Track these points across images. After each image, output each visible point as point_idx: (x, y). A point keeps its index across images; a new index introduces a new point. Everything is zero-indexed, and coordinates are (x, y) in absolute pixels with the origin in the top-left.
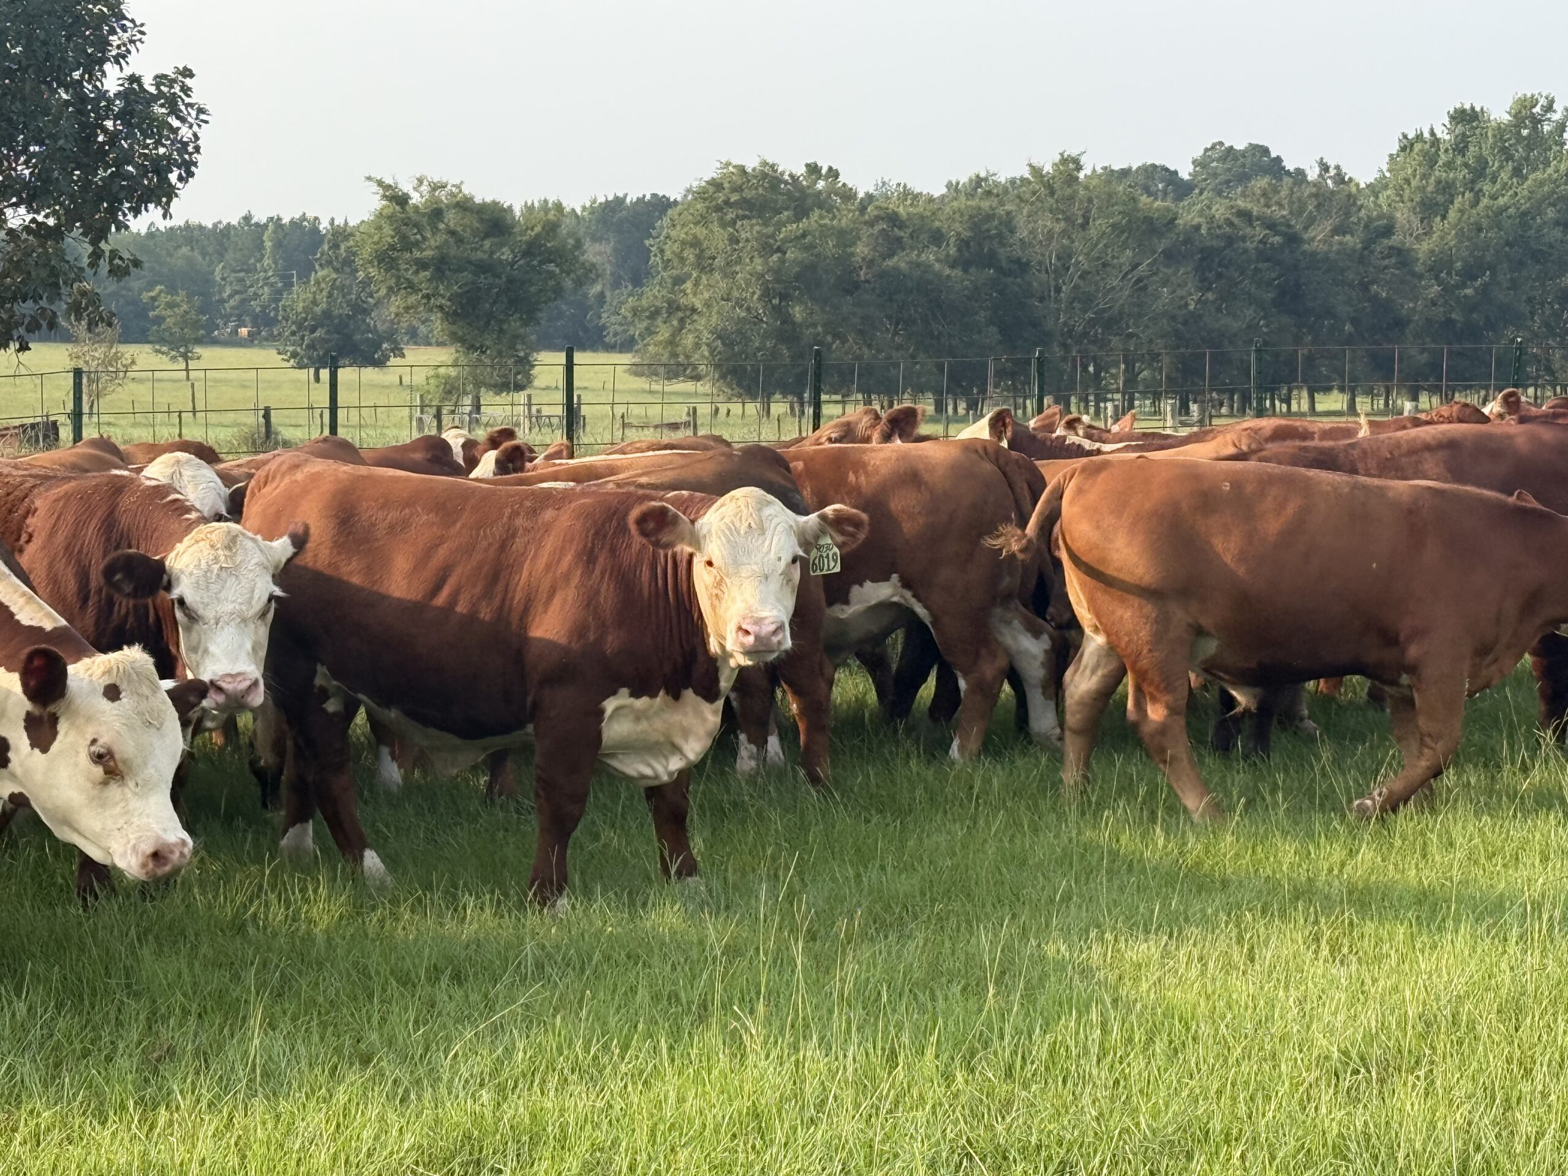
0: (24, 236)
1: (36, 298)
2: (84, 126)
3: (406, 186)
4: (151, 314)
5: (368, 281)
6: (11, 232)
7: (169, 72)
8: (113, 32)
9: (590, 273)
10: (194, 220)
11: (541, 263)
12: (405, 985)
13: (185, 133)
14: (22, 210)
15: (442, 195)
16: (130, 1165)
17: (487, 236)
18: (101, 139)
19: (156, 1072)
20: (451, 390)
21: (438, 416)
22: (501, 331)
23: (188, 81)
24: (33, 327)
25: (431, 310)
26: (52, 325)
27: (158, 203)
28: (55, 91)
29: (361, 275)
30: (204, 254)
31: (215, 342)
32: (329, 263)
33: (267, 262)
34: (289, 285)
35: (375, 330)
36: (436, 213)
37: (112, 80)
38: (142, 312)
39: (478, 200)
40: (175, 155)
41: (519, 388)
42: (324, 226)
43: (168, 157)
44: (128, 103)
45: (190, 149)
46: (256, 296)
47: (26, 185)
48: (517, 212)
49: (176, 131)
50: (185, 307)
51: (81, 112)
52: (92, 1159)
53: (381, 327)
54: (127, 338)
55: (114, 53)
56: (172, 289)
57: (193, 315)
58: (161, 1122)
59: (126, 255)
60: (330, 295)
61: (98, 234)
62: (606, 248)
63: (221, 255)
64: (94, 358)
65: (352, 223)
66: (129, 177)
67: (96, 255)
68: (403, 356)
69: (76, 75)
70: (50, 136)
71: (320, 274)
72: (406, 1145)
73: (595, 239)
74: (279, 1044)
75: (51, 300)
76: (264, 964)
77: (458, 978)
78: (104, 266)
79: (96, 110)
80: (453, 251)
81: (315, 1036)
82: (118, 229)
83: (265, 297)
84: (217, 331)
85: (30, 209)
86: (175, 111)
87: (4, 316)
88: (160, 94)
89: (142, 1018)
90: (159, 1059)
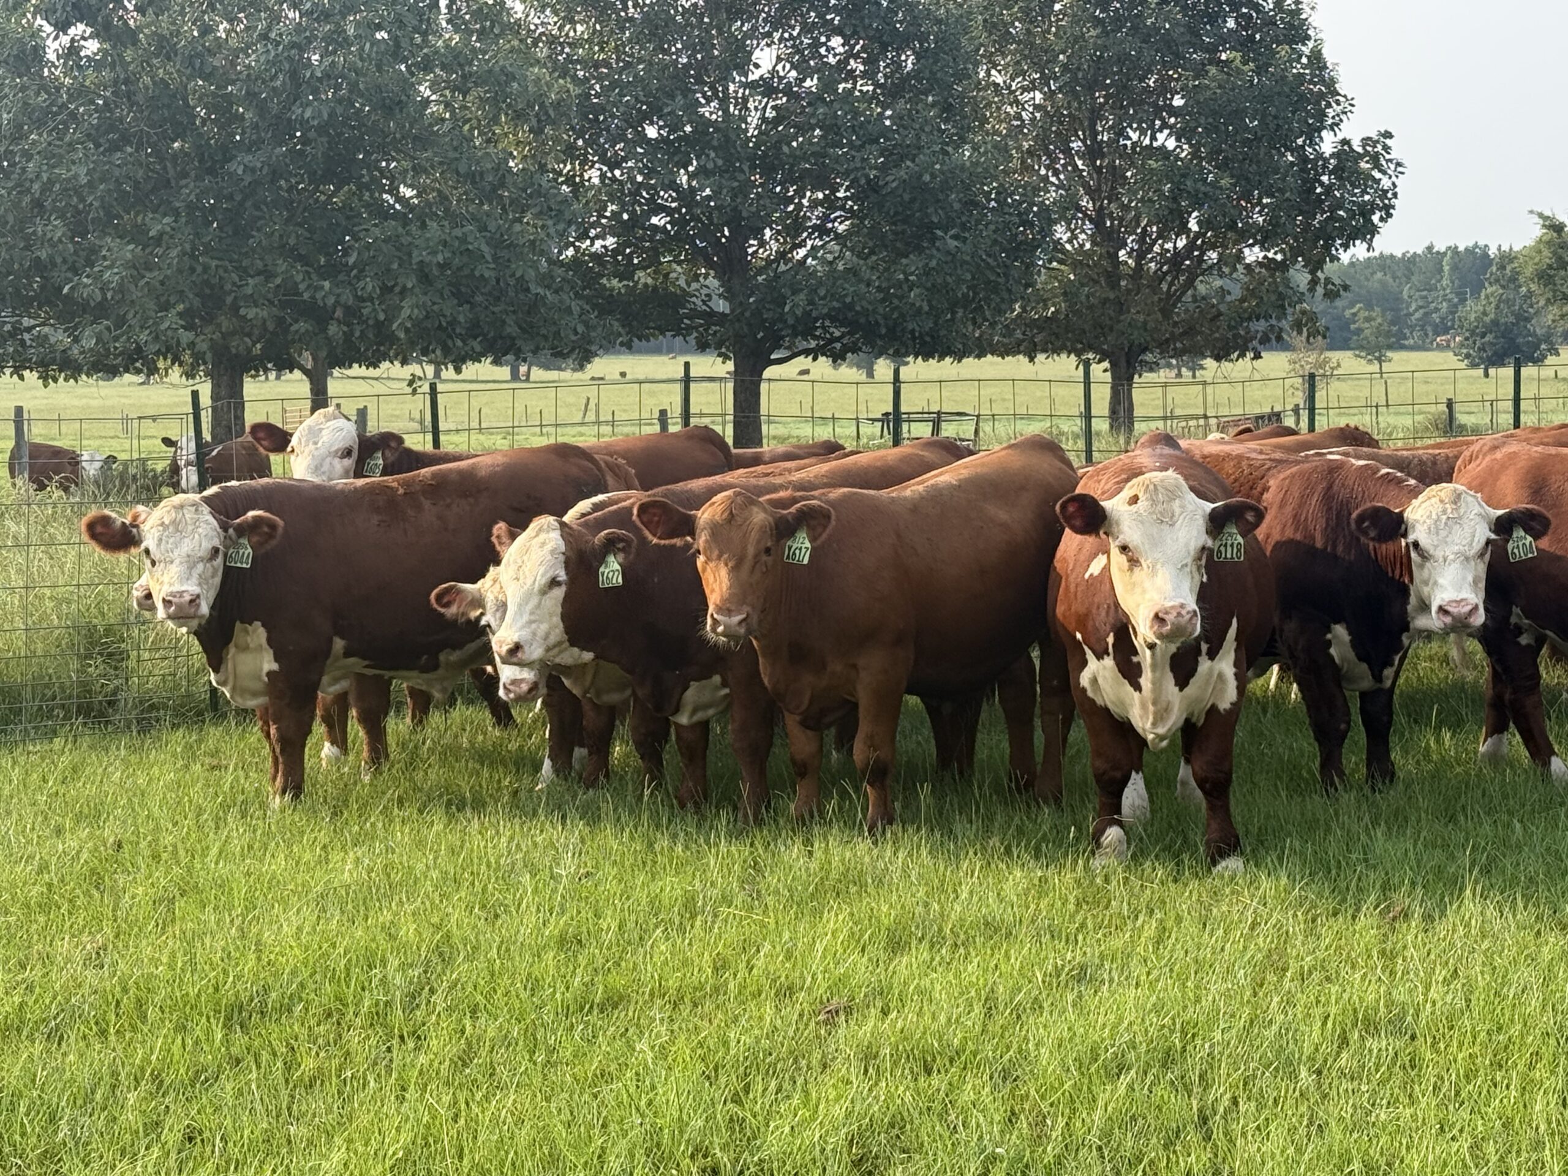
0: (1257, 269)
1: (1268, 316)
2: (1305, 181)
3: (1562, 217)
4: (1352, 327)
5: (1530, 293)
6: (1248, 267)
7: (1373, 135)
8: (1329, 105)
10: (1387, 252)
13: (1386, 183)
14: (1256, 249)
18: (1319, 190)
19: (1393, 929)
23: (1388, 142)
24: (1265, 341)
26: (1279, 338)
27: (1364, 240)
28: (1283, 155)
29: (1524, 289)
30: (1394, 278)
31: (1403, 348)
32: (1497, 281)
33: (1444, 283)
34: (1463, 301)
35: (1534, 335)
37: (1328, 144)
38: (1345, 325)
40: (1378, 201)
42: (1493, 252)
43: (1372, 203)
44: (1340, 161)
45: (1389, 195)
46: (1437, 310)
47: (1260, 229)
49: (1378, 181)
50: (1379, 320)
51: (1304, 170)
53: (1540, 331)
54: (1333, 346)
55: (1330, 121)
56: (1369, 306)
57: (1385, 327)
59: (1337, 282)
60: (1497, 307)
61: (1314, 266)
63: (1409, 279)
64: (1308, 363)
65: (1517, 248)
66: (1341, 219)
67: (1314, 282)
68: (1558, 354)
69: (1300, 141)
70: (1279, 190)
71: (1489, 290)
75: (1279, 319)
78: (1320, 290)
79: (1315, 168)
81: (1520, 905)
82: (1331, 261)
83: (1444, 310)
84: (1406, 338)
85: (1263, 248)
86: (1377, 166)
87: (1242, 333)
88: (1367, 153)
89: (1378, 886)
90: (1394, 919)
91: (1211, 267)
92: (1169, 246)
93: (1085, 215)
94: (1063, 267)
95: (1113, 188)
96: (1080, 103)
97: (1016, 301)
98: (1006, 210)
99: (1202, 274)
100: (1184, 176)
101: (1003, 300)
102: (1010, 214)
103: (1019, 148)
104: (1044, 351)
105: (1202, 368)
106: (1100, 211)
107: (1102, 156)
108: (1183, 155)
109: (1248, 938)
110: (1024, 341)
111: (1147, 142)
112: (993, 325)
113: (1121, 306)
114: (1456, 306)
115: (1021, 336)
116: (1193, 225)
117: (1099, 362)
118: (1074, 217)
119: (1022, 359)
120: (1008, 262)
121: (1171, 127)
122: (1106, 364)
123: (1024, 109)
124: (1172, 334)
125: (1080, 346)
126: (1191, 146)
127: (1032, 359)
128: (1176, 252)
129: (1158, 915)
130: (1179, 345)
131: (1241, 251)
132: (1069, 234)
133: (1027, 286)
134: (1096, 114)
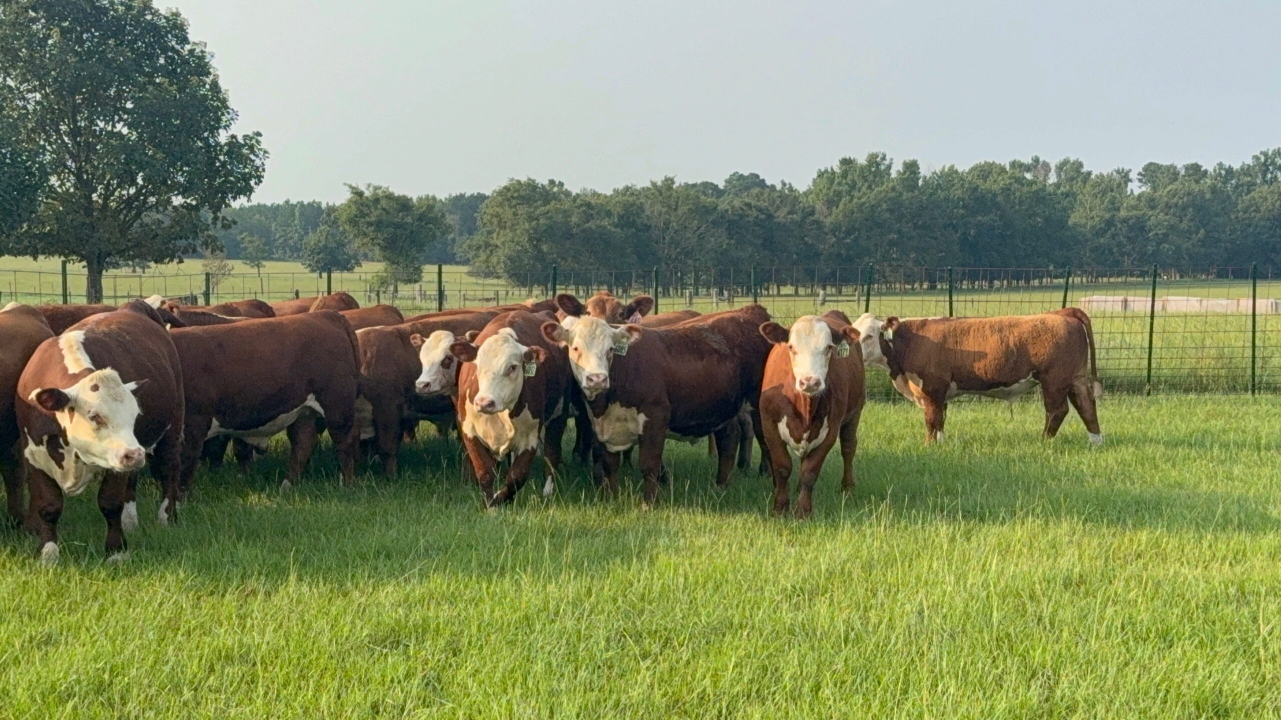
0: (181, 209)
1: (187, 238)
2: (209, 158)
3: (362, 188)
4: (242, 246)
5: (344, 231)
6: (175, 208)
7: (250, 134)
8: (223, 114)
9: (448, 229)
10: (262, 202)
11: (426, 224)
12: (363, 559)
13: (258, 162)
14: (180, 197)
15: (379, 192)
16: (233, 645)
17: (400, 211)
18: (218, 164)
19: (246, 601)
20: (383, 282)
21: (378, 295)
22: (407, 255)
23: (259, 138)
24: (185, 252)
25: (374, 245)
26: (194, 251)
27: (245, 195)
28: (195, 142)
29: (341, 229)
30: (267, 219)
31: (272, 259)
32: (326, 223)
33: (296, 222)
34: (307, 233)
35: (348, 254)
36: (377, 200)
37: (223, 137)
38: (237, 245)
39: (396, 195)
40: (253, 173)
41: (416, 281)
42: (324, 206)
43: (250, 174)
44: (230, 148)
45: (260, 170)
46: (291, 238)
47: (181, 185)
48: (415, 200)
49: (253, 161)
50: (258, 243)
51: (208, 152)
52: (215, 643)
53: (351, 253)
54: (229, 257)
55: (224, 124)
56: (251, 234)
57: (261, 246)
58: (248, 625)
59: (230, 219)
60: (326, 238)
61: (216, 209)
62: (457, 217)
63: (275, 220)
64: (215, 267)
65: (338, 204)
66: (231, 182)
67: (216, 219)
68: (361, 266)
69: (206, 134)
70: (193, 163)
71: (322, 228)
72: (364, 634)
73: (451, 213)
74: (305, 588)
75: (194, 239)
76: (297, 551)
77: (388, 556)
78: (219, 225)
79: (215, 151)
80: (384, 218)
81: (321, 584)
82: (226, 207)
83: (296, 239)
84: (273, 253)
85: (184, 197)
86: (253, 152)
87: (171, 246)
88: (246, 144)
89: (239, 576)
90: (247, 595)
91: (151, 207)
92: (124, 192)
93: (70, 171)
94: (55, 202)
95: (88, 156)
96: (66, 102)
97: (24, 222)
98: (17, 165)
99: (146, 210)
100: (132, 150)
101: (15, 221)
102: (19, 168)
103: (25, 127)
104: (43, 253)
105: (149, 267)
106: (79, 169)
107: (81, 135)
108: (133, 138)
109: (156, 613)
110: (29, 247)
111: (109, 128)
112: (8, 236)
113: (93, 228)
114: (302, 236)
115: (27, 244)
116: (140, 181)
117: (80, 261)
118: (62, 172)
119: (29, 258)
120: (18, 197)
121: (125, 121)
122: (84, 263)
123: (29, 103)
124: (127, 245)
125: (67, 252)
126: (138, 133)
127: (35, 259)
128: (130, 197)
129: (101, 600)
130: (131, 253)
131: (170, 198)
132: (59, 182)
133: (31, 212)
134: (76, 110)
